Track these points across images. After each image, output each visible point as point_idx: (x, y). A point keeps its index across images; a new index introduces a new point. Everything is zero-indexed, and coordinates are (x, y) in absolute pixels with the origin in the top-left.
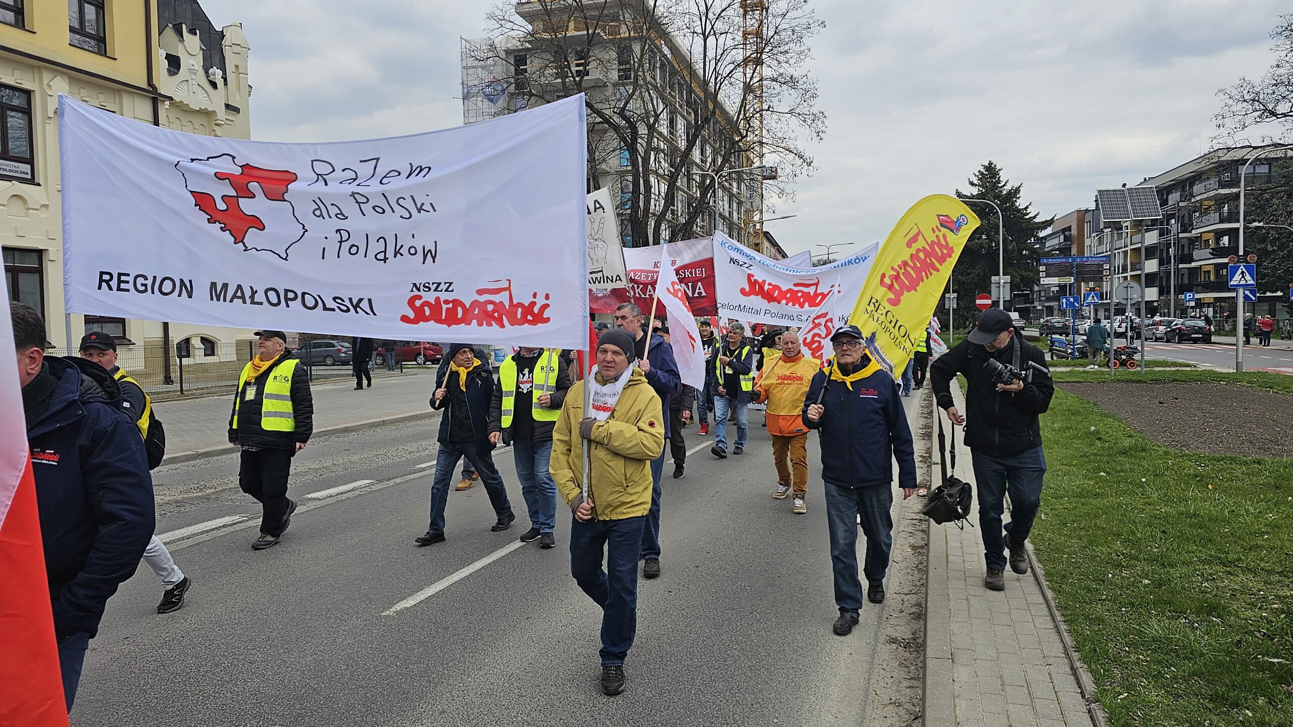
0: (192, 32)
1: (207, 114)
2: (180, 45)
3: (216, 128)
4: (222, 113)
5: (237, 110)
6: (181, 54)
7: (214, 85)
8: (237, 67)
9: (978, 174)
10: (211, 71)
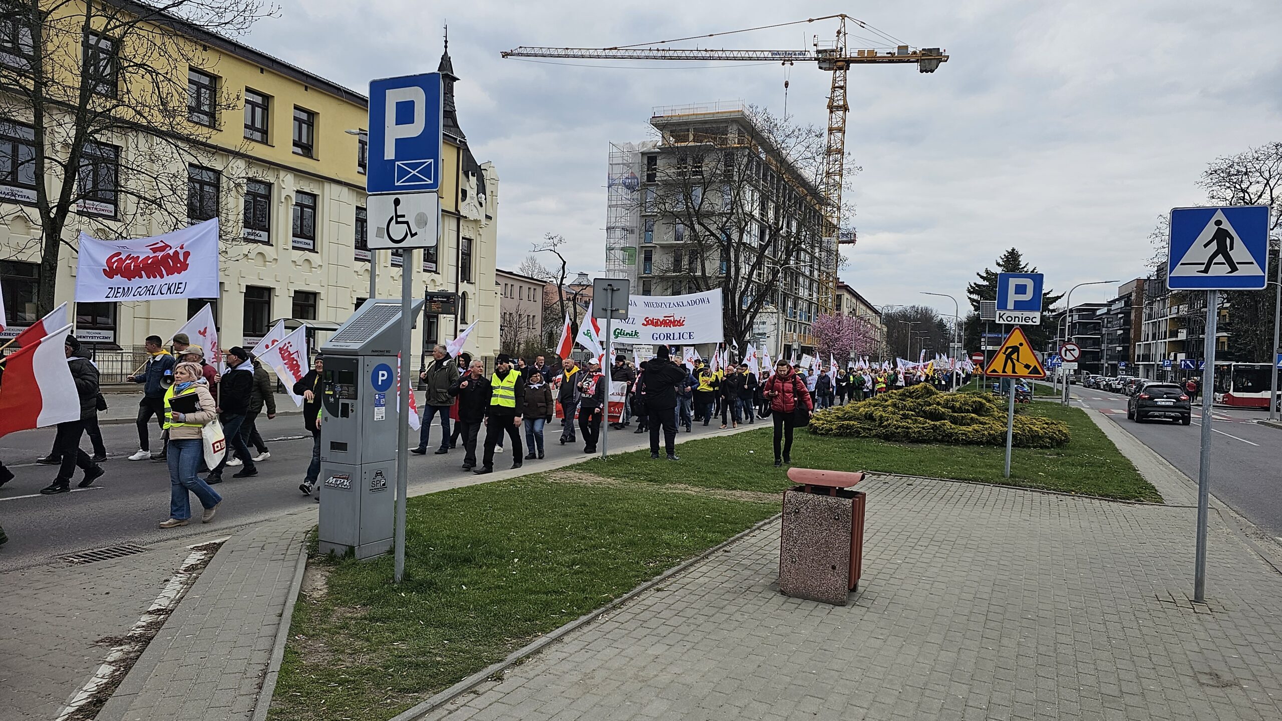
0: (473, 175)
1: (476, 221)
2: (467, 183)
3: (480, 229)
4: (484, 221)
5: (490, 218)
6: (468, 189)
7: (481, 204)
8: (492, 192)
9: (1003, 257)
10: (479, 195)
